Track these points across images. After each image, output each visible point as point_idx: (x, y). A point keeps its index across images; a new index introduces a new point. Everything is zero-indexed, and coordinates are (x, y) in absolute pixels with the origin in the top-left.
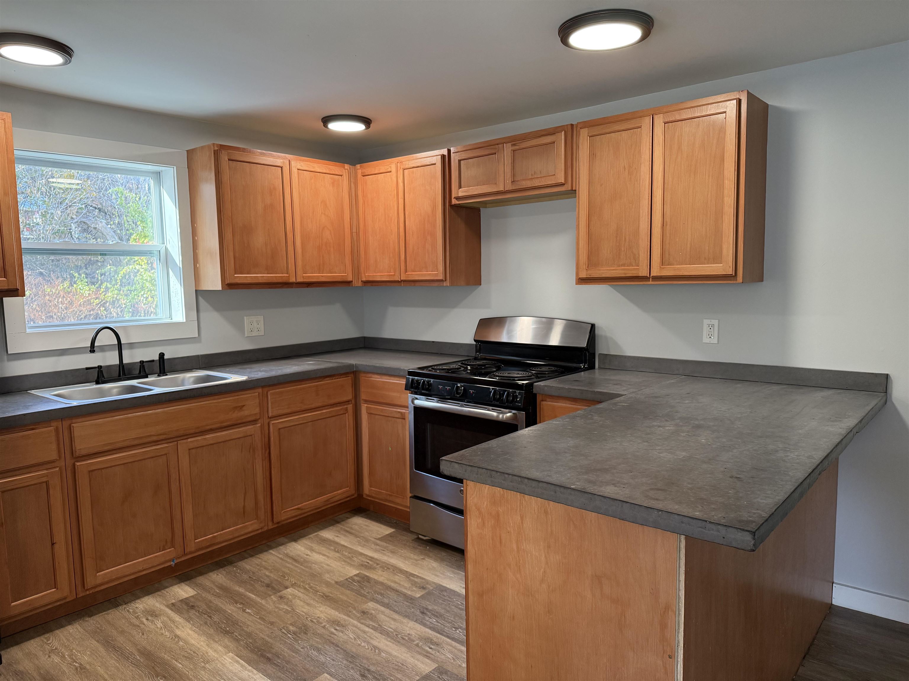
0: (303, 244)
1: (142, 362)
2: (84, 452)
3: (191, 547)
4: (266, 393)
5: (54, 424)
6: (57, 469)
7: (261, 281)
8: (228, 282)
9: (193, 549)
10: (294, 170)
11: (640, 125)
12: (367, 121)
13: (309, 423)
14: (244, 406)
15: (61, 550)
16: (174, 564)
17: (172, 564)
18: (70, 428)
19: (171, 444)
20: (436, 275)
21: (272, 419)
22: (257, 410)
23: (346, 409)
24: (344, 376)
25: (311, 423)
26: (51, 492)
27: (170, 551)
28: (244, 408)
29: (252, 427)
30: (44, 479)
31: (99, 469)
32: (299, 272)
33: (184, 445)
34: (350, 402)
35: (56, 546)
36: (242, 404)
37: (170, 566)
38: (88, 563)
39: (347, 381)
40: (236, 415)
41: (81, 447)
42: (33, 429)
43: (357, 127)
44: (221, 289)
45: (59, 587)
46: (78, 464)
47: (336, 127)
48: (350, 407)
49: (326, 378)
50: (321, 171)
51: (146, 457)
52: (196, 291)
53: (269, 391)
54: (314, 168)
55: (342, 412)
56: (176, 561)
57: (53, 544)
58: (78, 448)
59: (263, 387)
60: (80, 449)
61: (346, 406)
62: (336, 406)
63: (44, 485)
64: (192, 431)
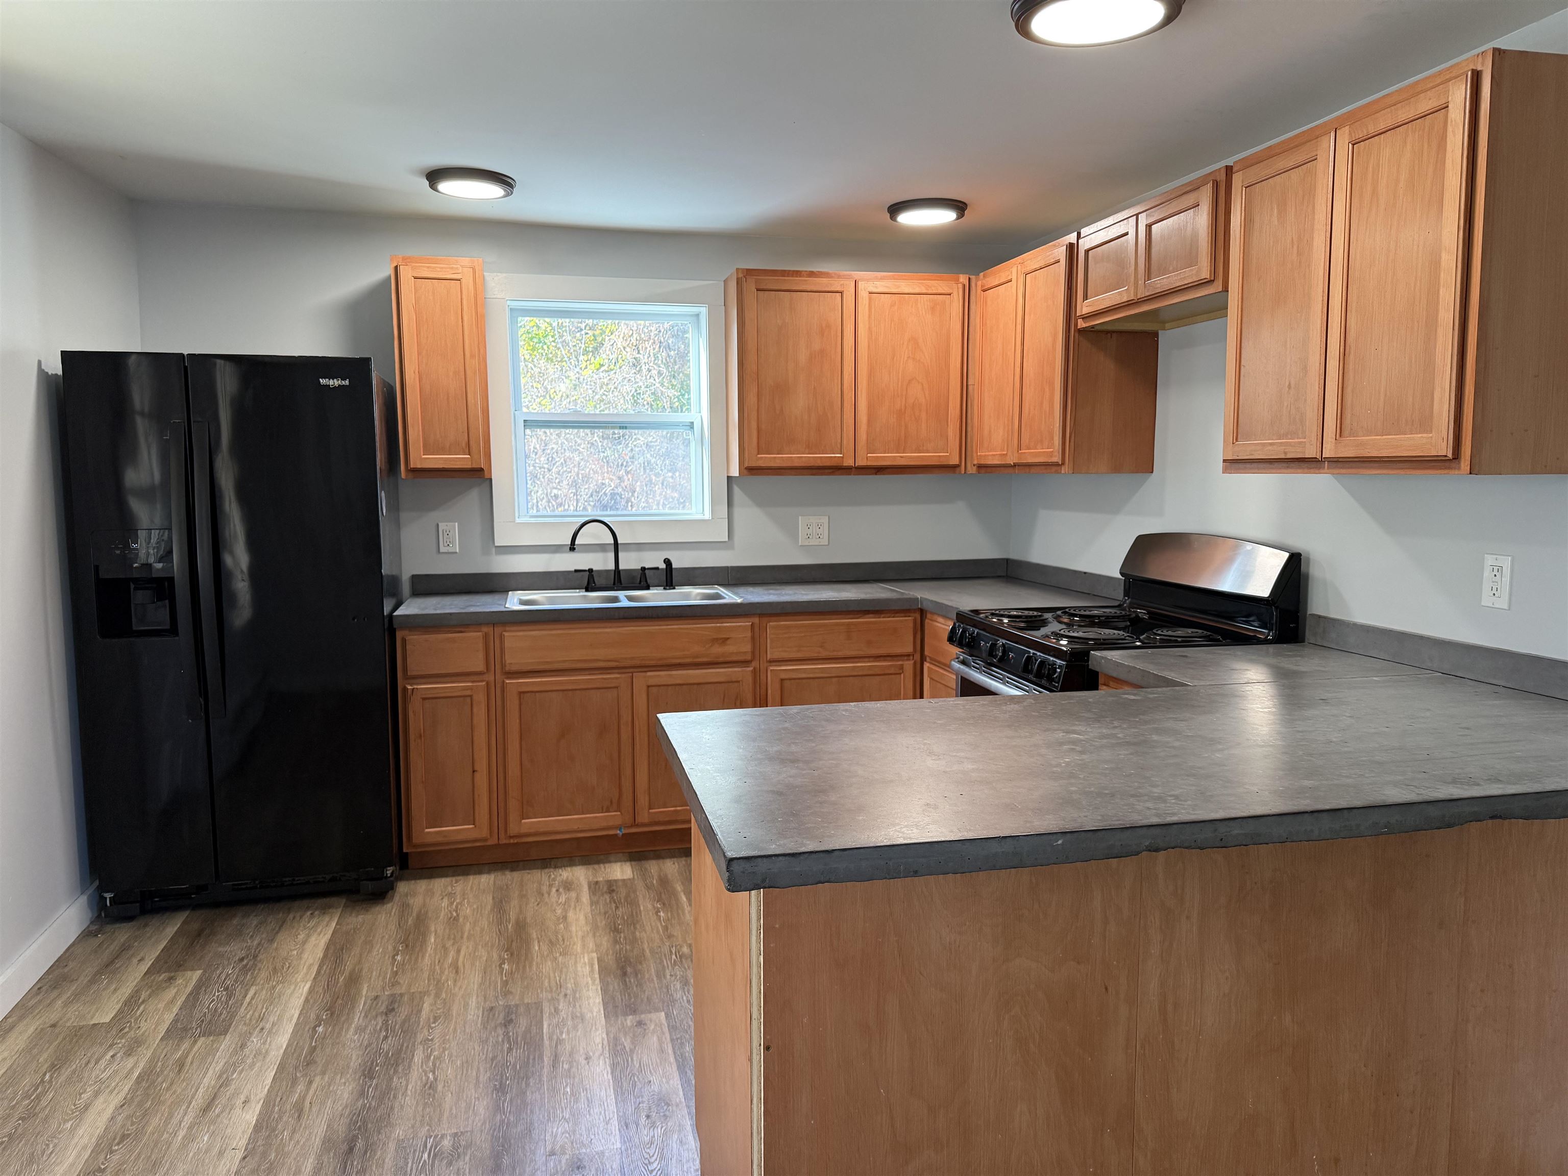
0: (871, 407)
1: (643, 569)
2: (514, 668)
3: (644, 816)
4: (765, 625)
5: (485, 629)
6: (484, 683)
7: (796, 464)
8: (746, 465)
9: (646, 821)
10: (863, 294)
11: (1314, 154)
12: (960, 207)
13: (834, 680)
14: (728, 638)
15: (482, 779)
16: (621, 834)
17: (619, 834)
18: (501, 637)
19: (623, 676)
20: (1051, 454)
21: (772, 664)
22: (747, 648)
23: (901, 667)
24: (903, 615)
25: (837, 679)
26: (475, 710)
27: (615, 815)
28: (728, 642)
29: (739, 669)
30: (468, 693)
31: (532, 692)
32: (861, 451)
33: (641, 680)
34: (911, 657)
35: (477, 775)
36: (728, 637)
37: (616, 835)
38: (513, 805)
39: (907, 623)
40: (717, 650)
41: (513, 661)
42: (461, 632)
43: (944, 217)
44: (738, 475)
45: (477, 823)
46: (507, 681)
47: (910, 219)
48: (908, 665)
49: (868, 614)
50: (911, 291)
51: (590, 686)
52: (728, 477)
53: (769, 622)
54: (899, 287)
55: (892, 671)
56: (624, 831)
57: (474, 771)
58: (508, 662)
59: (761, 615)
60: (511, 664)
61: (900, 663)
62: (885, 660)
63: (468, 700)
64: (652, 663)
